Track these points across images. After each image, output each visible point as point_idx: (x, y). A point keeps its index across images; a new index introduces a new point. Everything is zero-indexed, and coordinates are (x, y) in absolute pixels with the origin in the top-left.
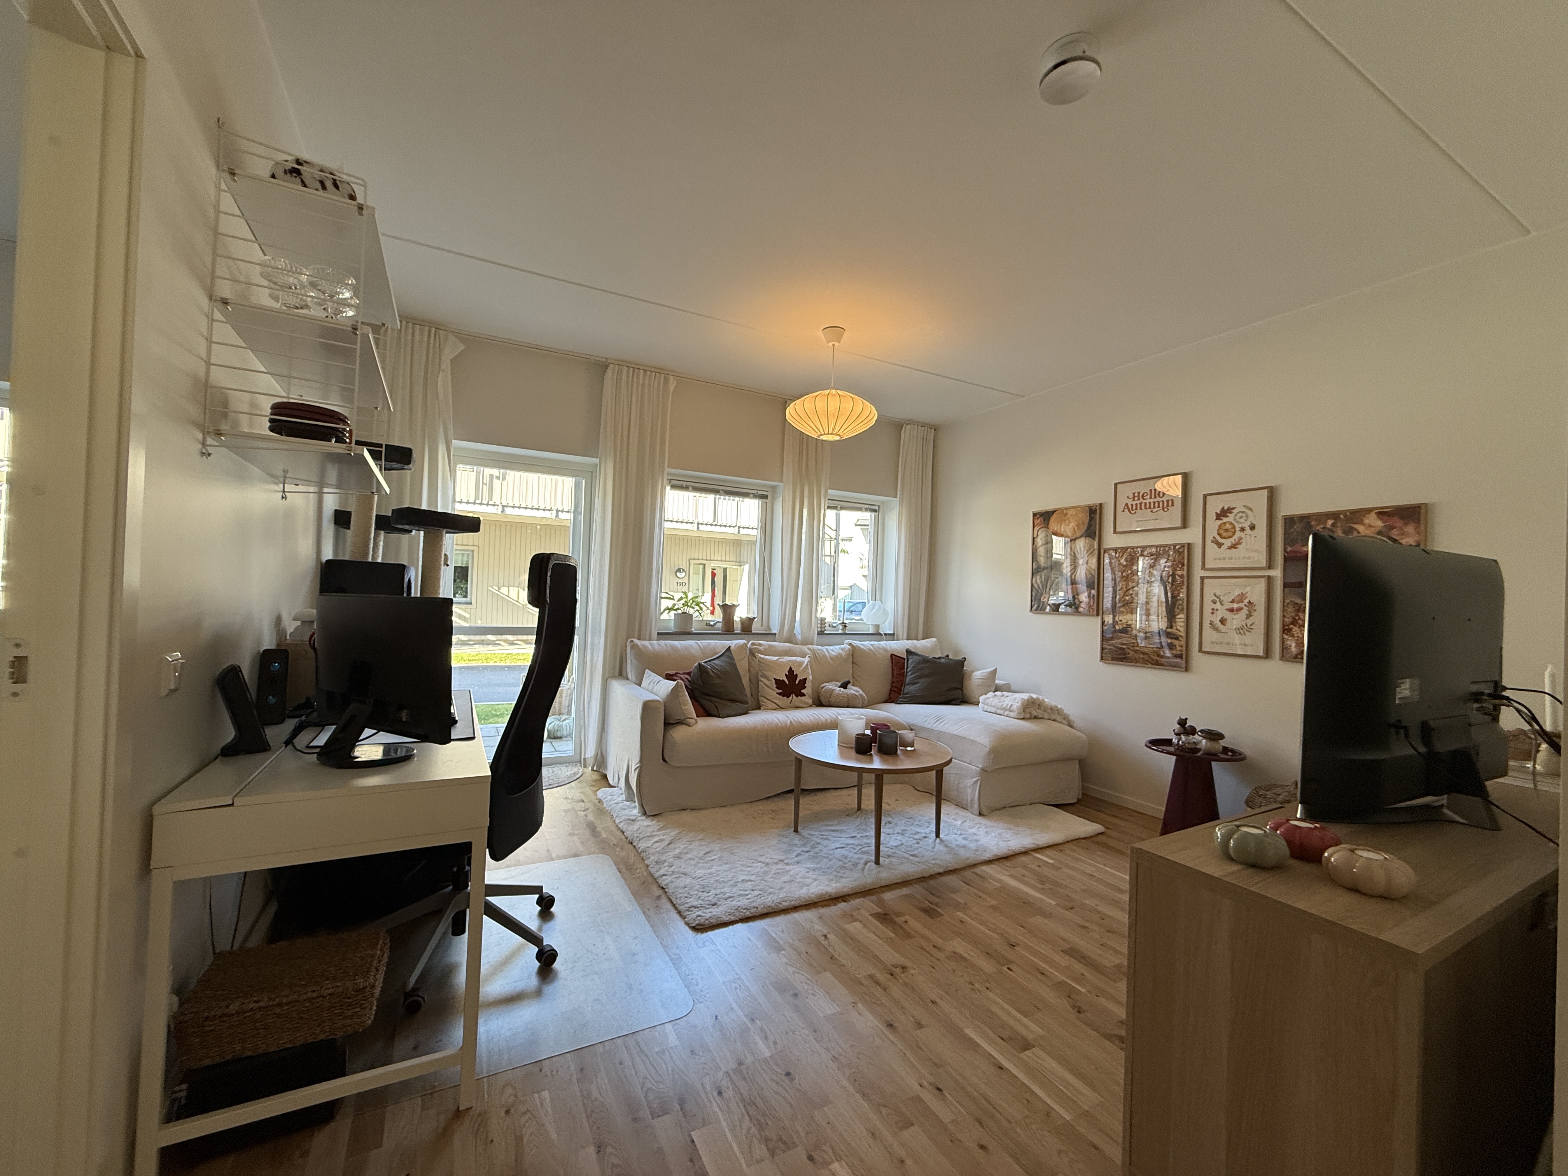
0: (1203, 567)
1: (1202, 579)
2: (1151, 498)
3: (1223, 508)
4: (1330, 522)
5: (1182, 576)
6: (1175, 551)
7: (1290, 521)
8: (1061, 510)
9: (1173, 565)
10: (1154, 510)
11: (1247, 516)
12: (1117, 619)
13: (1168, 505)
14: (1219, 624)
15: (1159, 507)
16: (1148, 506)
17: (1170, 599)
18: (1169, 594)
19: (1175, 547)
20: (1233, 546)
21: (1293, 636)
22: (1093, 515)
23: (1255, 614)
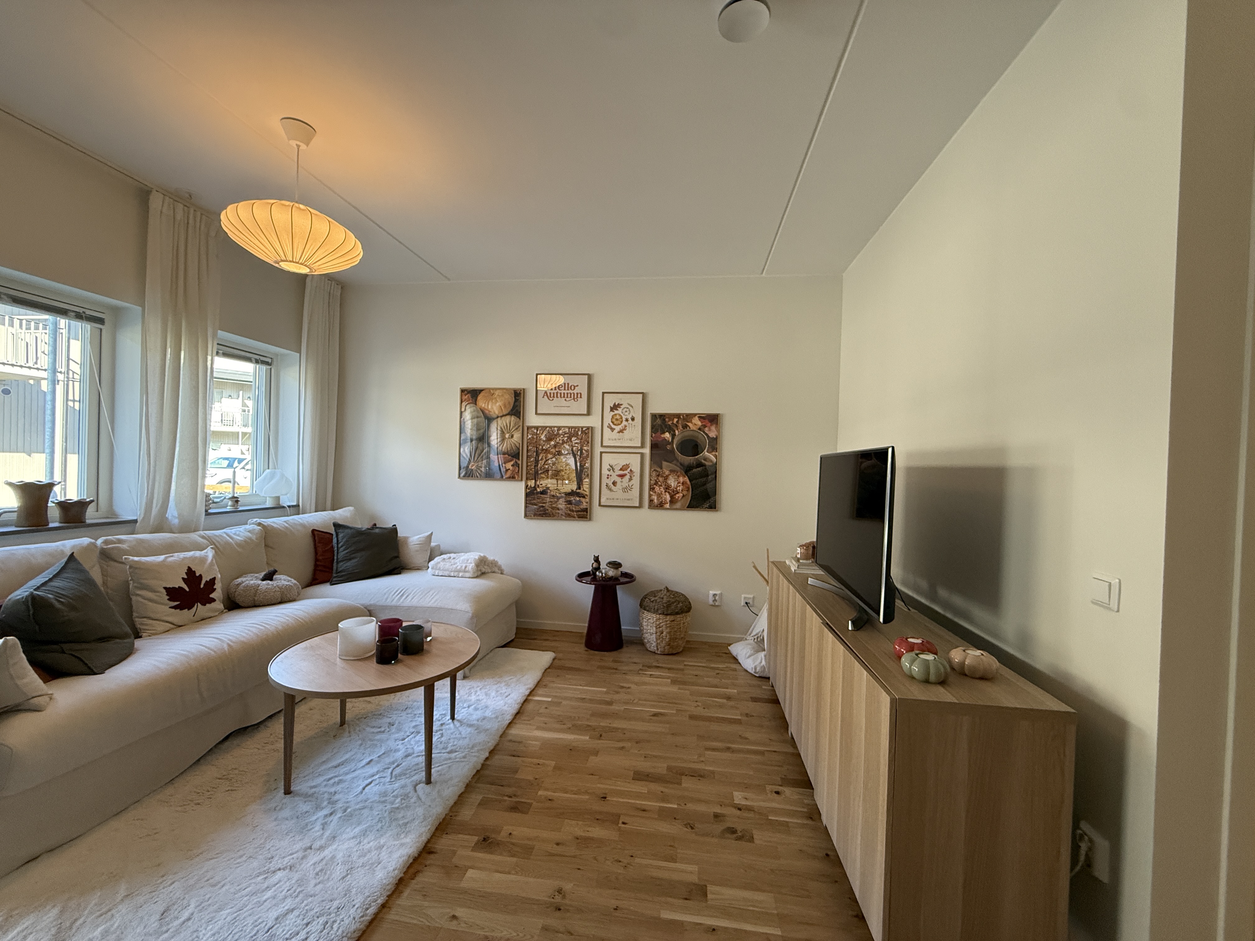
0: (602, 446)
1: (601, 453)
2: (565, 389)
3: (615, 403)
4: (676, 420)
5: (587, 451)
6: (582, 432)
7: (654, 416)
8: (489, 389)
9: (581, 442)
10: (567, 399)
11: (629, 411)
12: (538, 483)
13: (577, 397)
14: (612, 485)
15: (571, 397)
16: (562, 396)
17: (579, 468)
18: (578, 464)
19: (582, 429)
20: (621, 431)
21: (655, 492)
22: (517, 398)
23: (633, 478)
